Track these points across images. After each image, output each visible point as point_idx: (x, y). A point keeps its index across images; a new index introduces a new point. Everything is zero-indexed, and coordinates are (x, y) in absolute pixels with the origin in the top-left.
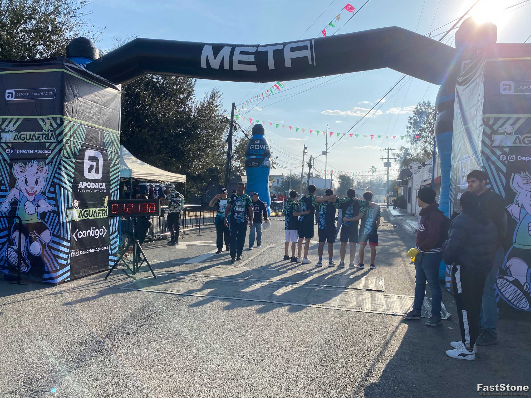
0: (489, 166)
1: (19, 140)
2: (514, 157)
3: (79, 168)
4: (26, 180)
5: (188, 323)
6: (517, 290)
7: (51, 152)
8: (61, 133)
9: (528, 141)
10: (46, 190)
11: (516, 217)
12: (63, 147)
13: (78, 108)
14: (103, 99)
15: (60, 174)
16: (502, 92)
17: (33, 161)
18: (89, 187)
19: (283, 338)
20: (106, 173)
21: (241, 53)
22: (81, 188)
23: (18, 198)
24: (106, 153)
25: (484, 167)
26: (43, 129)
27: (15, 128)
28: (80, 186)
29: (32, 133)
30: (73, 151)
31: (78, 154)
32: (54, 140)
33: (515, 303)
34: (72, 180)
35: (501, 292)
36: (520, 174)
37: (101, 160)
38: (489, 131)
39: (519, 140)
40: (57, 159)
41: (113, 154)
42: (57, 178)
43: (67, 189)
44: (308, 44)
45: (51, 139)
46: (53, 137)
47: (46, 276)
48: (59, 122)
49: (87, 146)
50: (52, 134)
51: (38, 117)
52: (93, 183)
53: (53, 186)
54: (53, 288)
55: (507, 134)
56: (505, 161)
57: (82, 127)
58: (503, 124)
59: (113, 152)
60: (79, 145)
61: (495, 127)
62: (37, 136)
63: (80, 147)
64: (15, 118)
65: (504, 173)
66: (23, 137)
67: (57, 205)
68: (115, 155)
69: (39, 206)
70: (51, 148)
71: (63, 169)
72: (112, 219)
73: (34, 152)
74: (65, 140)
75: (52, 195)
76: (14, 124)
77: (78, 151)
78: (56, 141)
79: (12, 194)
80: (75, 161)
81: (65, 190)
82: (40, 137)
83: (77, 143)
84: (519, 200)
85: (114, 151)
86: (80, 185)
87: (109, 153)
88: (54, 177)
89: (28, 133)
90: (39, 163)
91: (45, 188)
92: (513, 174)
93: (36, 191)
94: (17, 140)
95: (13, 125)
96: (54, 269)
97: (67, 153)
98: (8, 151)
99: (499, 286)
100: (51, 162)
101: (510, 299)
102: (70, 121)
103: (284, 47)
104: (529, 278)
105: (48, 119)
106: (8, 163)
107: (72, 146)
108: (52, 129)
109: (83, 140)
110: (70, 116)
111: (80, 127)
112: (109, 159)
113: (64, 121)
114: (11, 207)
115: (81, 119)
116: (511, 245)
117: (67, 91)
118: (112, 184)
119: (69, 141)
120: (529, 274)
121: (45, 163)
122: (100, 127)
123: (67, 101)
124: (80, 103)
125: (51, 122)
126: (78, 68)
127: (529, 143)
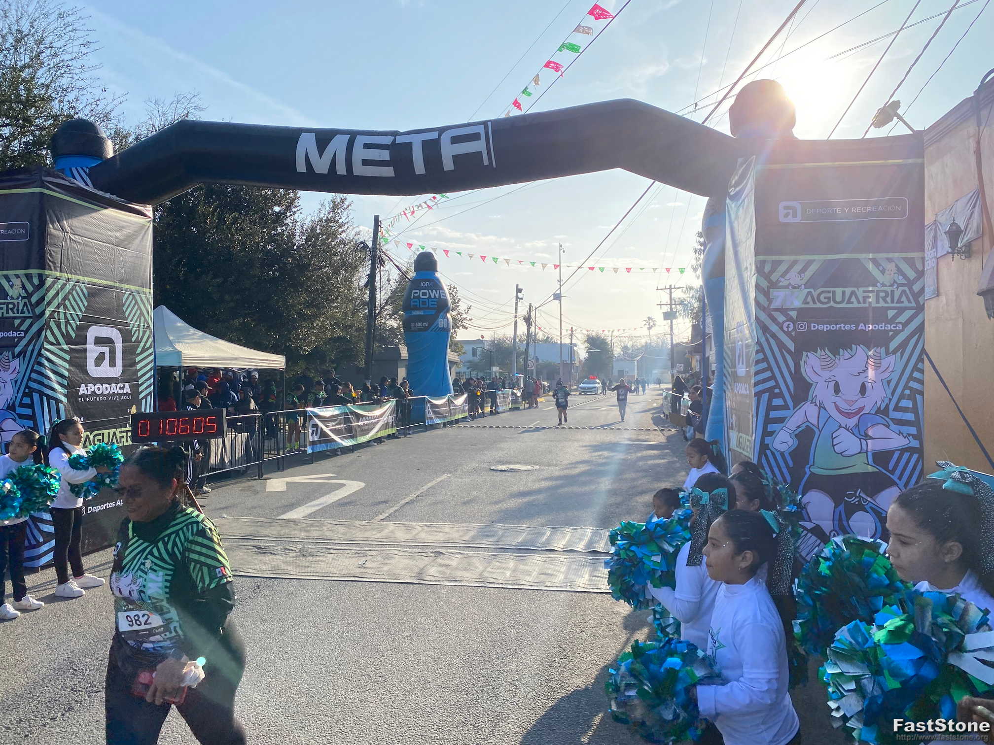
0: (767, 340)
2: (805, 325)
3: (78, 361)
7: (22, 334)
8: (42, 299)
9: (825, 298)
10: (14, 402)
11: (812, 422)
12: (44, 325)
13: (71, 253)
14: (118, 234)
15: (41, 373)
16: (782, 219)
18: (98, 393)
20: (130, 363)
21: (367, 146)
22: (82, 396)
24: (128, 329)
25: (759, 343)
26: (8, 295)
28: (81, 392)
30: (65, 332)
31: (73, 335)
32: (29, 313)
34: (66, 383)
36: (816, 352)
37: (118, 343)
38: (764, 284)
39: (812, 297)
40: (34, 346)
41: (142, 329)
42: (35, 381)
43: (56, 399)
44: (481, 130)
45: (22, 312)
46: (28, 310)
48: (36, 281)
49: (91, 319)
50: (25, 303)
52: (105, 385)
53: (29, 392)
54: (34, 574)
55: (794, 287)
56: (792, 331)
57: (79, 287)
58: (786, 272)
59: (142, 327)
60: (76, 318)
61: (774, 277)
63: (77, 322)
65: (791, 351)
68: (144, 332)
69: (5, 430)
70: (24, 327)
71: (46, 363)
74: (47, 313)
75: (28, 412)
77: (73, 330)
78: (31, 315)
80: (70, 348)
81: (52, 400)
82: (1, 308)
83: (72, 317)
84: (816, 395)
85: (142, 324)
86: (83, 390)
87: (134, 329)
88: (30, 379)
91: (14, 399)
92: (805, 353)
96: (34, 542)
97: (53, 334)
100: (23, 353)
102: (56, 278)
103: (440, 135)
104: (836, 523)
105: (17, 276)
107: (62, 321)
108: (25, 295)
109: (83, 310)
110: (57, 271)
111: (77, 288)
112: (134, 339)
113: (46, 279)
115: (78, 272)
116: (807, 470)
117: (51, 226)
118: (142, 384)
119: (56, 314)
120: (837, 517)
121: (13, 354)
122: (116, 285)
123: (50, 244)
124: (75, 245)
125: (22, 281)
126: (68, 184)
127: (829, 302)
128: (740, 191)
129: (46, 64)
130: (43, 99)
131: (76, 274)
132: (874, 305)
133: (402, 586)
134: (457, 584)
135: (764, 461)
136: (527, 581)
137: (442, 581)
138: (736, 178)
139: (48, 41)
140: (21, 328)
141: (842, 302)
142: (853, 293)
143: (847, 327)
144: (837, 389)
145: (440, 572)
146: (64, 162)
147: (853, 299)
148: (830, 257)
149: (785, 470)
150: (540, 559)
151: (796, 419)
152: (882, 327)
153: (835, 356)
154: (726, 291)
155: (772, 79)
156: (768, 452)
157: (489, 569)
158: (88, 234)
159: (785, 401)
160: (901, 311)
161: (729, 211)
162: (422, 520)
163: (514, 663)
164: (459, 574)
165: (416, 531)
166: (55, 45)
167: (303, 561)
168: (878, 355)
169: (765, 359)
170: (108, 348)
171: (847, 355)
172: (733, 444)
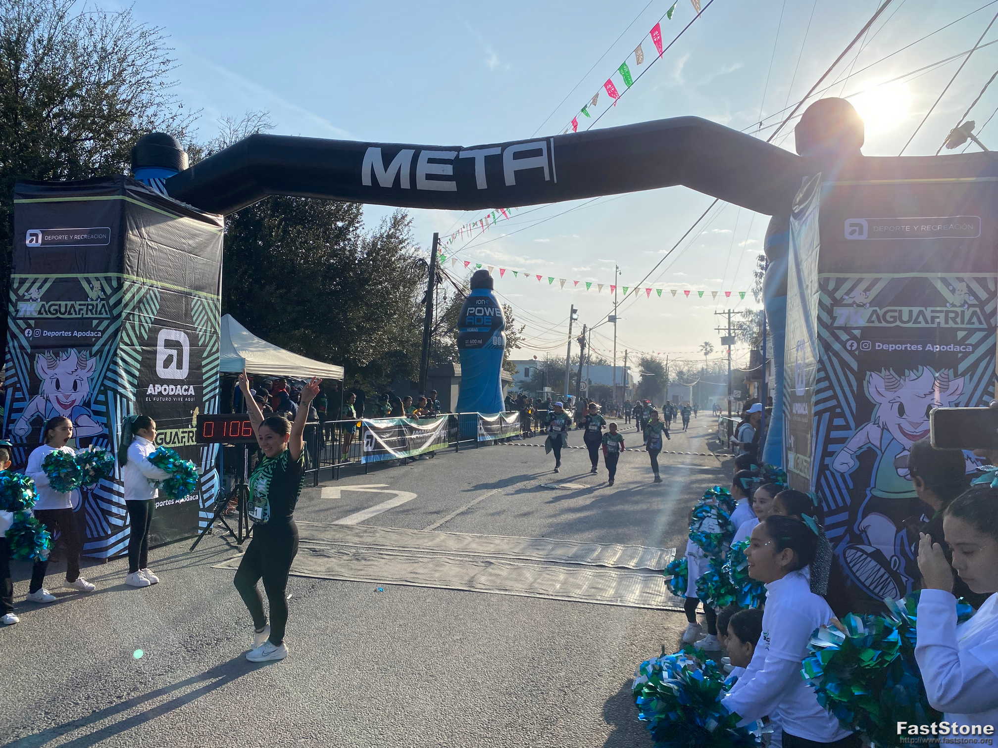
0: (829, 358)
1: (47, 314)
2: (869, 344)
3: (148, 362)
4: (58, 381)
5: (321, 623)
6: (880, 568)
7: (100, 334)
8: (119, 302)
9: (891, 317)
10: (90, 399)
11: (875, 443)
12: (120, 327)
13: (148, 259)
14: (191, 242)
15: (115, 372)
16: (849, 237)
17: (69, 349)
18: (164, 393)
19: (475, 648)
20: (196, 368)
21: (430, 161)
22: (151, 395)
23: (43, 413)
24: (195, 333)
25: (821, 361)
26: (88, 297)
27: (42, 294)
28: (149, 392)
29: (69, 303)
30: (138, 333)
31: (146, 337)
32: (107, 314)
33: (877, 591)
34: (136, 382)
35: (852, 571)
36: (881, 373)
37: (186, 346)
38: (828, 301)
39: (878, 316)
40: (111, 346)
41: (208, 334)
42: (110, 379)
43: (127, 398)
44: (543, 146)
45: (101, 313)
46: (106, 311)
47: (88, 546)
48: (115, 284)
49: (162, 323)
50: (103, 305)
51: (79, 276)
52: (172, 387)
53: (104, 390)
54: (100, 566)
55: (858, 306)
56: (856, 350)
57: (153, 291)
58: (851, 290)
59: (208, 332)
60: (149, 321)
61: (838, 295)
62: (77, 308)
63: (150, 325)
64: (42, 276)
65: (854, 370)
66: (54, 310)
67: (108, 425)
68: (211, 337)
69: (79, 426)
70: (101, 328)
71: (120, 363)
72: (206, 448)
73: (72, 335)
74: (124, 315)
75: (103, 408)
76: (40, 288)
77: (146, 332)
78: (109, 316)
79: (34, 407)
80: (142, 349)
81: (123, 399)
82: (82, 309)
83: (146, 320)
84: (879, 417)
85: (209, 329)
86: (150, 390)
87: (201, 333)
88: (105, 377)
89: (63, 303)
90: (79, 353)
91: (89, 396)
92: (868, 373)
93: (74, 401)
94: (44, 313)
95: (38, 289)
96: (102, 534)
97: (128, 335)
98: (28, 333)
99: (849, 561)
100: (100, 351)
101: (867, 583)
102: (133, 282)
103: (503, 151)
104: (898, 548)
105: (97, 279)
106: (27, 354)
107: (137, 323)
108: (103, 296)
109: (156, 313)
110: (134, 275)
111: (151, 292)
112: (200, 344)
113: (123, 283)
114: (30, 427)
115: (153, 277)
116: (868, 492)
117: (130, 232)
118: (207, 387)
119: (131, 316)
120: (898, 542)
121: (90, 353)
122: (185, 290)
123: (129, 249)
124: (151, 251)
125: (101, 284)
126: (148, 192)
127: (895, 321)
128: (802, 208)
129: (127, 82)
130: (124, 114)
131: (150, 278)
132: (943, 325)
133: (452, 592)
134: (507, 593)
135: (823, 481)
136: (577, 594)
137: (492, 590)
138: (801, 195)
139: (130, 59)
140: (99, 329)
141: (908, 322)
142: (921, 312)
143: (914, 348)
144: (901, 411)
145: (490, 580)
146: (142, 173)
147: (921, 319)
148: (897, 276)
149: (844, 491)
150: (590, 573)
151: (857, 440)
152: (951, 348)
153: (900, 377)
154: (788, 308)
155: (841, 97)
156: (827, 472)
157: (539, 581)
158: (162, 240)
159: (847, 422)
160: (971, 332)
161: (792, 229)
162: (473, 532)
163: (563, 670)
164: (509, 584)
165: (466, 542)
166: (136, 63)
167: (355, 564)
168: (946, 376)
169: (828, 378)
170: (176, 351)
171: (913, 376)
172: (791, 464)
